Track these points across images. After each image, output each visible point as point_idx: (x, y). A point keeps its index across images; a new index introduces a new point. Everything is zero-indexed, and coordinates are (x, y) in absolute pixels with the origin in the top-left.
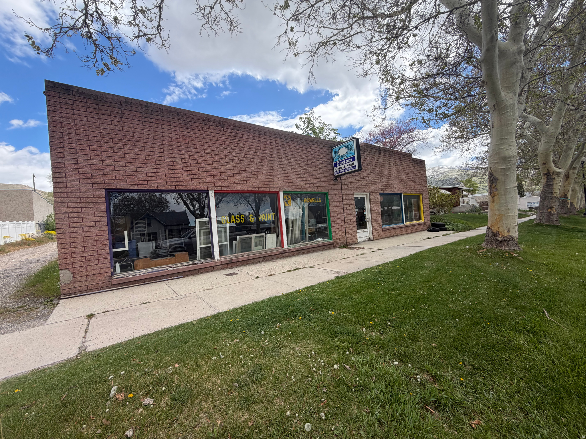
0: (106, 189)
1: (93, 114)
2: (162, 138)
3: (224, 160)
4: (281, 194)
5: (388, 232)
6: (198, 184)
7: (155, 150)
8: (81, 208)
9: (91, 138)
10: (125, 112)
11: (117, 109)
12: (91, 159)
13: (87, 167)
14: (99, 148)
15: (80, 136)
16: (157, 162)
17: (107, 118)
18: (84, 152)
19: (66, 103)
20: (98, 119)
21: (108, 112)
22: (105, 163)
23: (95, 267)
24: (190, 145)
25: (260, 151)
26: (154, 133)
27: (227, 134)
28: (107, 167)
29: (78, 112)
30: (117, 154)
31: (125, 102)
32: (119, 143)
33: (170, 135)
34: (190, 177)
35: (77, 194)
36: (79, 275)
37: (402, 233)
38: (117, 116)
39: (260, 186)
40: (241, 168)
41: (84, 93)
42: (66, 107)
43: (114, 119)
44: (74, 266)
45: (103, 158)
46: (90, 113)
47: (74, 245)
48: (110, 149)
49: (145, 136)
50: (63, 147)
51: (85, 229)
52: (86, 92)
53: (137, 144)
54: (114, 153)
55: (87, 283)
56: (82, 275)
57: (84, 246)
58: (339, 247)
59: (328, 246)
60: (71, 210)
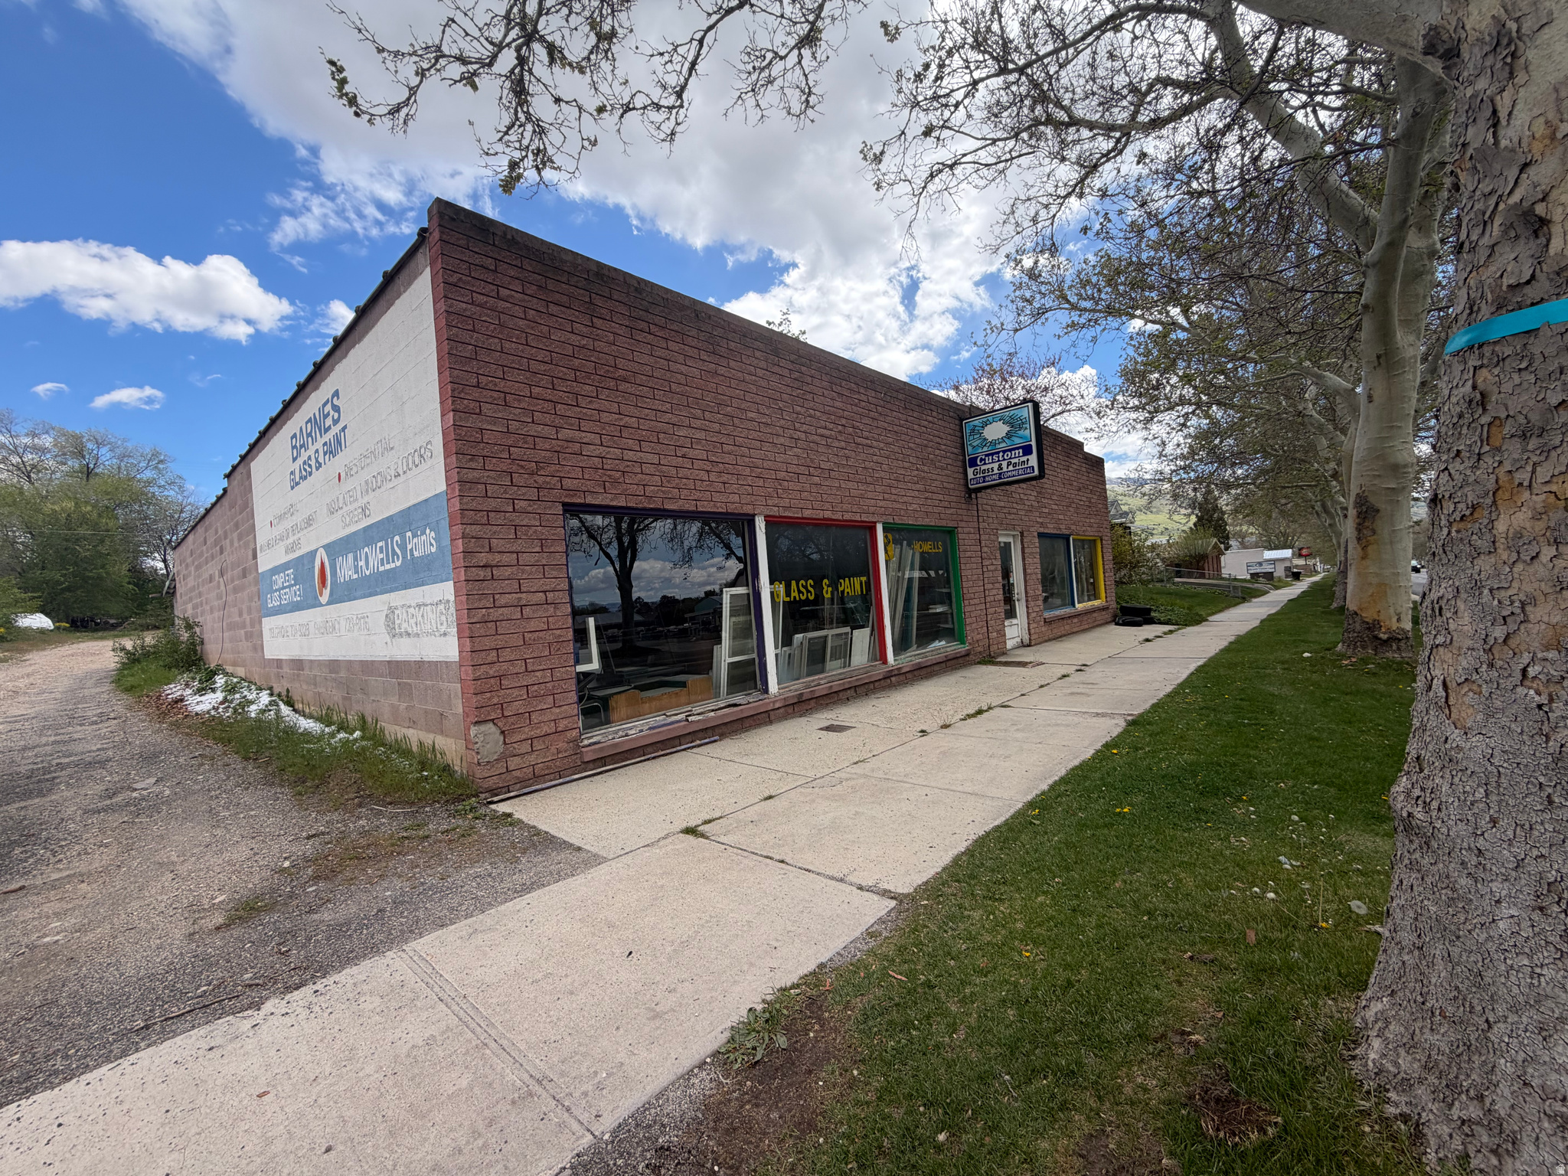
0: (564, 504)
1: (535, 300)
2: (668, 374)
3: (782, 440)
4: (879, 528)
5: (1054, 626)
6: (736, 498)
7: (657, 405)
8: (517, 553)
9: (534, 366)
10: (598, 301)
11: (582, 291)
12: (533, 422)
13: (526, 442)
14: (548, 394)
15: (511, 357)
16: (661, 436)
17: (563, 313)
18: (519, 401)
19: (482, 266)
20: (545, 316)
21: (565, 299)
22: (564, 434)
23: (548, 716)
24: (720, 397)
25: (844, 421)
26: (652, 360)
27: (786, 373)
28: (565, 444)
29: (507, 292)
30: (585, 411)
31: (597, 274)
32: (587, 381)
33: (683, 369)
34: (721, 480)
35: (508, 515)
36: (517, 737)
37: (1075, 630)
38: (582, 309)
39: (845, 507)
40: (812, 460)
41: (518, 243)
42: (481, 277)
43: (577, 317)
44: (506, 714)
45: (558, 421)
46: (530, 298)
47: (506, 655)
48: (571, 395)
49: (636, 367)
50: (478, 387)
51: (527, 611)
52: (519, 239)
53: (623, 386)
54: (579, 409)
55: (532, 759)
56: (523, 737)
57: (525, 656)
58: (979, 663)
59: (961, 661)
60: (498, 557)
